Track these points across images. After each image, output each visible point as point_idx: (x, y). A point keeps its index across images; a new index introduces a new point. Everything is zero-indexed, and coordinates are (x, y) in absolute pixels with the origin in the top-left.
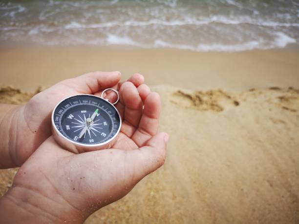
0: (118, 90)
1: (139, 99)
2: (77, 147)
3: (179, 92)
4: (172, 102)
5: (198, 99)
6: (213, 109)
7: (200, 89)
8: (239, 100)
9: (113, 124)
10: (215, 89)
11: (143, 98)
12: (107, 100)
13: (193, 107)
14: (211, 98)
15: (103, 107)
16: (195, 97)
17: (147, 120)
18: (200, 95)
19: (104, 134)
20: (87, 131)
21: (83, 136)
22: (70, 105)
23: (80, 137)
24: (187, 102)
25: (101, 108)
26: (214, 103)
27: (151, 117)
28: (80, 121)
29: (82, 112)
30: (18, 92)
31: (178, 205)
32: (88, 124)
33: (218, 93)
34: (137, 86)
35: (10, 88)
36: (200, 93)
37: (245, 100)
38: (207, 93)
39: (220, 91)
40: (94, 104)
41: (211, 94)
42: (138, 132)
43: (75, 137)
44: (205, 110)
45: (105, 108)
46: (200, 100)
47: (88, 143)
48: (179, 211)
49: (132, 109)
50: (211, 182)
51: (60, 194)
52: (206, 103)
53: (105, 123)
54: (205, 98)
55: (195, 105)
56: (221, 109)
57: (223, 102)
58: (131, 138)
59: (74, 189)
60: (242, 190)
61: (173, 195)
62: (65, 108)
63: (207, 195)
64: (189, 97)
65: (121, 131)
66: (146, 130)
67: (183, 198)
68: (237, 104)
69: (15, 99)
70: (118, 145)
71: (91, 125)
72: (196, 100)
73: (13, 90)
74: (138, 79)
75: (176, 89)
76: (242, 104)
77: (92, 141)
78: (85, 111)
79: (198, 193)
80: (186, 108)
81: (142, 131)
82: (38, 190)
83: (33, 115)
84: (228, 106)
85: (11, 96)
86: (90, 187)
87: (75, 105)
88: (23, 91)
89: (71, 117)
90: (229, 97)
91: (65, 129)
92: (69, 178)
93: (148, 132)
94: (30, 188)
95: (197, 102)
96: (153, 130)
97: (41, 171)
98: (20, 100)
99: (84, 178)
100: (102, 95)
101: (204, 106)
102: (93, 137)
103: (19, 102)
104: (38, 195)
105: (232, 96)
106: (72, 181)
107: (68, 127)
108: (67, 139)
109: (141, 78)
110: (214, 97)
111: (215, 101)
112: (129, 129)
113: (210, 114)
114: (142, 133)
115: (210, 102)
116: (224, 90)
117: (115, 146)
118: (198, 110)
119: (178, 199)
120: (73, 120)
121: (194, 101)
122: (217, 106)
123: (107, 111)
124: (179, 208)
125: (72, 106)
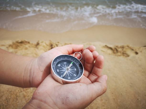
0: (82, 53)
1: (93, 58)
2: (63, 81)
3: (106, 46)
4: (102, 51)
5: (116, 50)
6: (124, 55)
7: (117, 45)
8: (138, 51)
9: (79, 70)
10: (125, 45)
11: (95, 58)
12: (76, 58)
13: (113, 54)
14: (123, 50)
15: (74, 61)
16: (114, 49)
17: (96, 69)
18: (117, 48)
19: (75, 75)
20: (67, 73)
21: (65, 75)
22: (59, 60)
23: (64, 76)
24: (110, 51)
25: (74, 62)
26: (125, 52)
27: (99, 68)
28: (63, 68)
29: (64, 63)
30: (29, 43)
31: (103, 104)
32: (68, 69)
33: (127, 47)
34: (92, 51)
35: (25, 41)
36: (117, 47)
37: (141, 52)
38: (121, 47)
39: (128, 46)
40: (70, 59)
41: (123, 47)
42: (91, 75)
43: (62, 76)
44: (120, 56)
45: (75, 62)
46: (117, 51)
47: (67, 79)
48: (104, 107)
49: (89, 63)
50: (121, 94)
51: (56, 105)
52: (120, 52)
53: (75, 69)
54: (120, 50)
55: (114, 53)
56: (128, 56)
57: (129, 52)
58: (88, 77)
59: (63, 103)
60: (138, 99)
61: (101, 99)
62: (56, 61)
63: (119, 101)
64: (111, 48)
65: (83, 75)
66: (96, 74)
67: (106, 101)
68: (137, 53)
69: (27, 46)
70: (82, 81)
71: (69, 70)
72: (115, 50)
73: (26, 42)
74: (93, 48)
75: (104, 44)
76: (140, 54)
77: (69, 78)
78: (66, 63)
79: (114, 99)
80: (109, 54)
81: (94, 74)
82: (45, 102)
83: (42, 63)
84: (132, 54)
85: (25, 44)
86: (71, 103)
87: (61, 60)
88: (31, 43)
89: (59, 65)
90: (133, 50)
91: (57, 71)
92: (61, 97)
93: (97, 75)
94: (41, 101)
95: (115, 51)
96: (99, 74)
97: (47, 92)
98: (29, 47)
99: (68, 98)
100: (73, 55)
101: (119, 54)
102: (70, 76)
103: (29, 48)
104: (46, 105)
105: (134, 49)
106: (62, 99)
107: (58, 70)
108: (58, 76)
109: (94, 48)
110: (124, 49)
111: (125, 51)
112: (87, 73)
113: (122, 58)
114: (94, 75)
115: (122, 52)
116: (130, 46)
117: (80, 82)
118: (116, 55)
119: (103, 101)
120: (60, 67)
121: (113, 51)
122: (126, 54)
123: (77, 63)
124: (104, 106)
125: (60, 60)
